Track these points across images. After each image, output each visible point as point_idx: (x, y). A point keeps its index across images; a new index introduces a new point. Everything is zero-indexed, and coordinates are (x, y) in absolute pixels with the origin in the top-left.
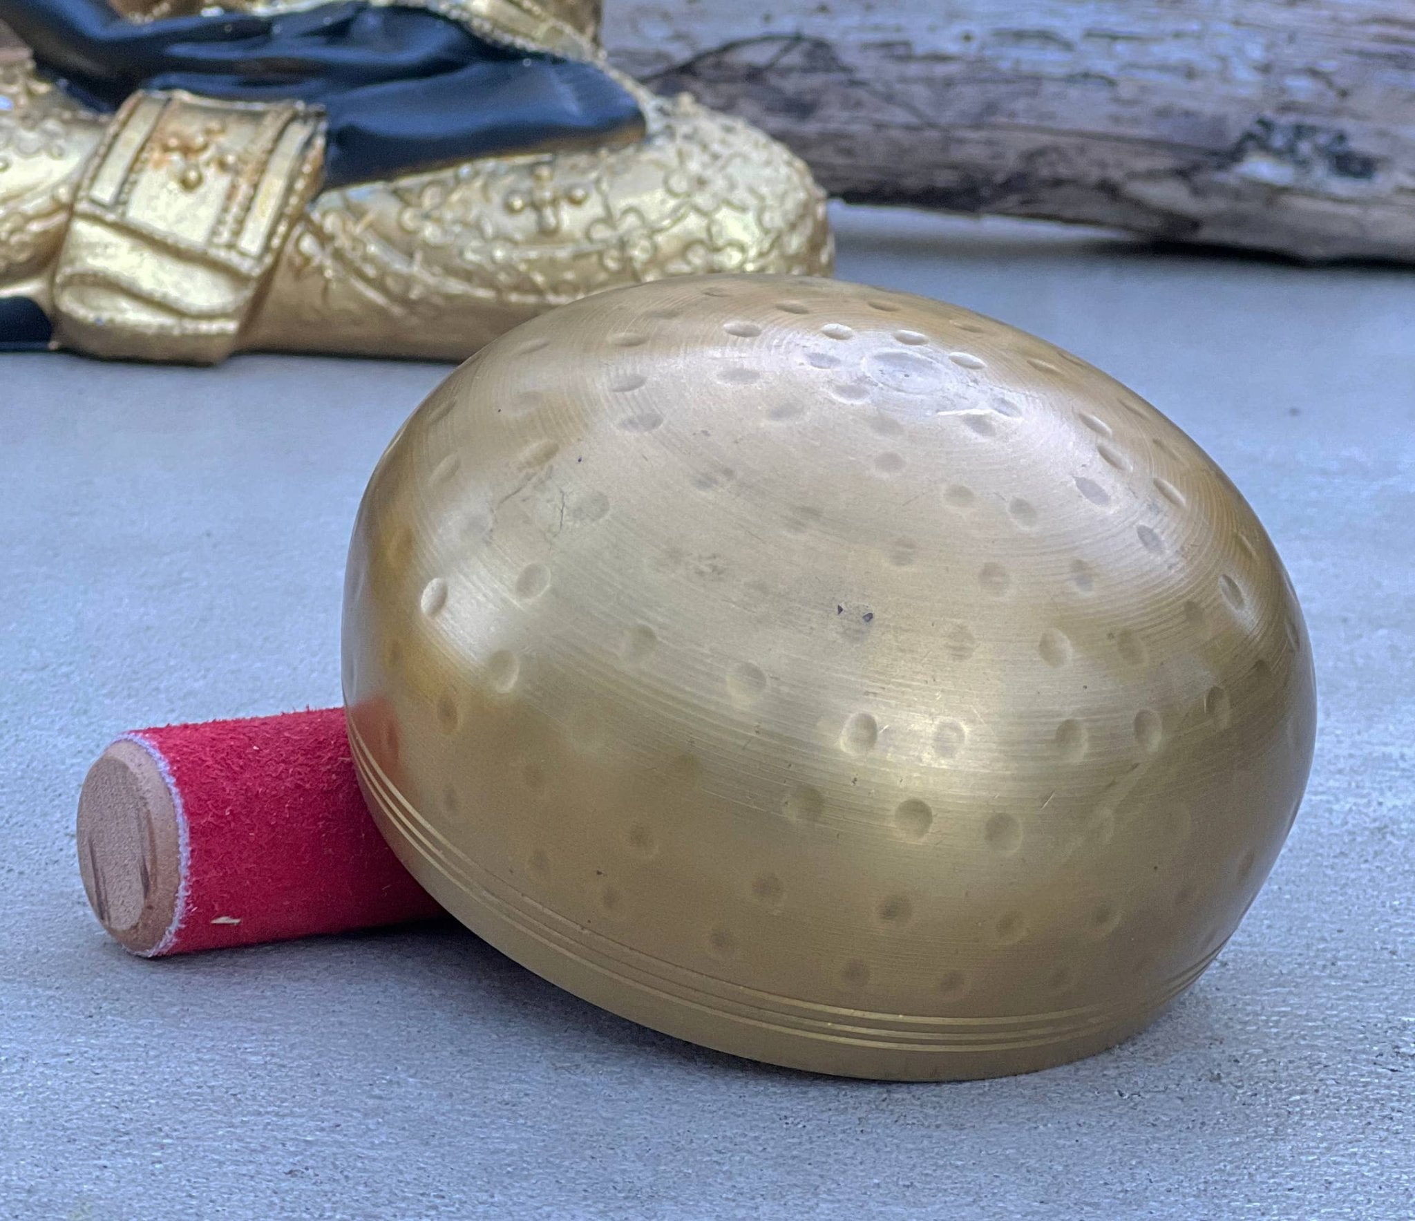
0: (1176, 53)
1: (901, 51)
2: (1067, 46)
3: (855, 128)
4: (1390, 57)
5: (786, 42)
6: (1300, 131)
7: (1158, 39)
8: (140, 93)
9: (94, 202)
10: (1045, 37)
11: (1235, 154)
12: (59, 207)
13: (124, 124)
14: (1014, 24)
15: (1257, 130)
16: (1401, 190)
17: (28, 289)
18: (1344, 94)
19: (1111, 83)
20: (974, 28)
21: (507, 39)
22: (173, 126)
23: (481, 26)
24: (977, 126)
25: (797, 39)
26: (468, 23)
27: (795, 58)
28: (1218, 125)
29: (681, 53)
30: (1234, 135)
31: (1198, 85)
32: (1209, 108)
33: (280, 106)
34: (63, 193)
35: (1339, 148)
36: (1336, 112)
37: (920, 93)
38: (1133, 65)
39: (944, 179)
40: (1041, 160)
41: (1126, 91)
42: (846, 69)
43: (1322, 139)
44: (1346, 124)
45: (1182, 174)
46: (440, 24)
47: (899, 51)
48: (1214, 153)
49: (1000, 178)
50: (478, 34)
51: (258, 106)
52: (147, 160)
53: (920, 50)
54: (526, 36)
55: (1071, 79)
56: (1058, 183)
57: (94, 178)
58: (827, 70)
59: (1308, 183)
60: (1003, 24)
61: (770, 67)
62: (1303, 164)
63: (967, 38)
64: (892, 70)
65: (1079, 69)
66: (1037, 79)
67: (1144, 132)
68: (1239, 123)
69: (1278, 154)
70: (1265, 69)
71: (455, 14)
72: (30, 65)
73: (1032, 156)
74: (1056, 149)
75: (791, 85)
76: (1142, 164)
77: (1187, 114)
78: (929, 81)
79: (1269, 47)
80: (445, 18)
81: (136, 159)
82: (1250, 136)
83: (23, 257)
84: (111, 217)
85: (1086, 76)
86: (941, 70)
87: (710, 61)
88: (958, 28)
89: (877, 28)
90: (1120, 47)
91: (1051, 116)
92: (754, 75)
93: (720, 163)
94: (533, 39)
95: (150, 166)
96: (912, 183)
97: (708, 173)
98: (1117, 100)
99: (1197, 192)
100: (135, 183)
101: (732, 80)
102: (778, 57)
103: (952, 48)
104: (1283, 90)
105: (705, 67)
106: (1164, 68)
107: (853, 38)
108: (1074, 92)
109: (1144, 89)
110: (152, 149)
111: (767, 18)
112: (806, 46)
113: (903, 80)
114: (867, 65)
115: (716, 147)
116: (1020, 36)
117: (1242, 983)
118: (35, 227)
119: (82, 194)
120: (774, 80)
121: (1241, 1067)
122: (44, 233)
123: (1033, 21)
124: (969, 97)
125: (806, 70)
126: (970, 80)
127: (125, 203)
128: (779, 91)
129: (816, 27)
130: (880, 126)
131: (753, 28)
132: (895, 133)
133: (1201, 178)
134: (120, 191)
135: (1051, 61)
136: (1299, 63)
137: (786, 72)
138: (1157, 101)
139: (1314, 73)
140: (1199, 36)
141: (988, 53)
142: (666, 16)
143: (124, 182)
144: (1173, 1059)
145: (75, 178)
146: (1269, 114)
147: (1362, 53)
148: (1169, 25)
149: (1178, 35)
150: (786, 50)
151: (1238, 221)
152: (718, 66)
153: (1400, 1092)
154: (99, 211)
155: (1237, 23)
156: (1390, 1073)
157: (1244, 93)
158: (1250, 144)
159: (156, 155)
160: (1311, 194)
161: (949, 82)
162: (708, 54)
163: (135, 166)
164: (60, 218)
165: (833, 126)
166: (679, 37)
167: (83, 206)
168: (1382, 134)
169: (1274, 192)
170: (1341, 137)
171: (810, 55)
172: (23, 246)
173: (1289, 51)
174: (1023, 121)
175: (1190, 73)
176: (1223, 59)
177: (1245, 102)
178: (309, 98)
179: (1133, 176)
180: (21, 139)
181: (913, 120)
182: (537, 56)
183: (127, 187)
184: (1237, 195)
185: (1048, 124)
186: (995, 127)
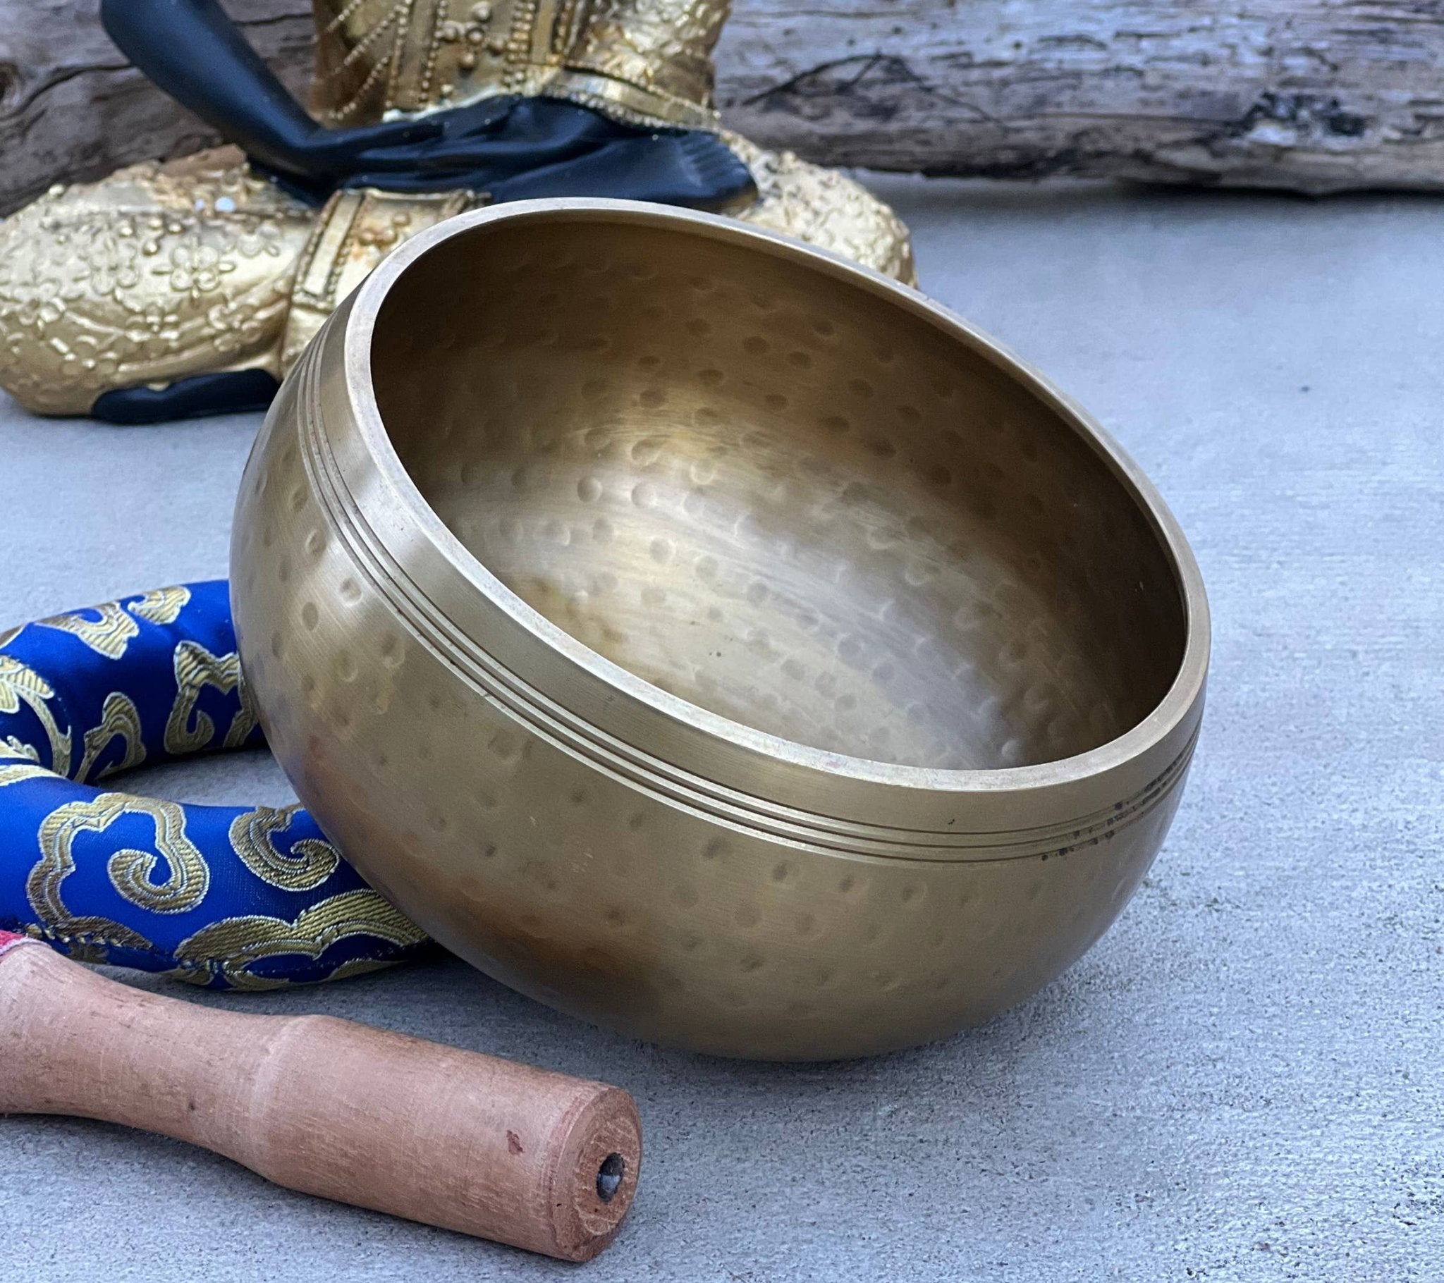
0: (1193, 44)
1: (964, 60)
2: (1101, 46)
3: (929, 124)
4: (1372, 33)
5: (868, 62)
6: (1299, 101)
7: (1178, 35)
8: (338, 193)
9: (307, 293)
10: (1082, 40)
11: (1247, 124)
12: (278, 296)
13: (327, 224)
14: (1056, 31)
15: (1264, 102)
16: (1387, 141)
17: (261, 361)
18: (1335, 68)
19: (1139, 74)
20: (1023, 37)
21: (637, 119)
22: (367, 222)
23: (615, 113)
24: (1030, 117)
25: (878, 57)
26: (604, 110)
27: (876, 73)
28: (1230, 101)
29: (782, 76)
30: (1245, 108)
31: (1212, 70)
32: (1222, 87)
33: (455, 195)
34: (281, 286)
35: (1334, 113)
36: (1330, 84)
37: (982, 94)
38: (1156, 58)
39: (1006, 157)
40: (1085, 139)
41: (1151, 79)
42: (917, 79)
43: (1319, 106)
44: (1339, 92)
45: (1202, 142)
46: (581, 112)
47: (960, 60)
48: (1228, 124)
49: (1051, 154)
50: (613, 118)
51: (436, 196)
52: (348, 254)
53: (978, 58)
54: (652, 115)
55: (1106, 73)
56: (1100, 154)
57: (306, 273)
58: (904, 80)
59: (1309, 142)
60: (1047, 32)
61: (855, 81)
62: (1303, 127)
63: (1018, 46)
64: (957, 77)
65: (1112, 64)
66: (1078, 75)
67: (1170, 111)
68: (1249, 98)
69: (1281, 121)
70: (1268, 52)
71: (592, 104)
72: (246, 166)
73: (1078, 136)
74: (1098, 130)
75: (874, 94)
76: (1168, 137)
77: (1204, 94)
78: (988, 83)
79: (1269, 34)
80: (584, 107)
81: (339, 255)
82: (1258, 108)
83: (254, 339)
84: (321, 305)
85: (1118, 69)
86: (997, 74)
87: (807, 80)
88: (1010, 38)
89: (942, 43)
90: (1145, 44)
91: (1091, 104)
92: (844, 88)
93: (821, 219)
94: (659, 118)
95: (350, 259)
96: (980, 160)
97: (811, 231)
98: (1145, 87)
99: (1216, 154)
100: (339, 275)
101: (826, 94)
102: (862, 73)
103: (1006, 55)
104: (1284, 69)
105: (802, 86)
106: (1182, 58)
107: (923, 53)
108: (1109, 84)
109: (1167, 77)
110: (352, 245)
111: (851, 42)
112: (884, 63)
113: (967, 84)
114: (936, 74)
115: (816, 204)
116: (1061, 41)
117: (1284, 1125)
118: (262, 315)
119: (297, 287)
120: (860, 92)
121: (1286, 1230)
122: (269, 319)
123: (1072, 27)
124: (1022, 93)
125: (885, 82)
126: (1023, 80)
127: (333, 292)
128: (864, 99)
129: (893, 46)
130: (950, 122)
131: (841, 52)
132: (963, 127)
133: (1219, 145)
134: (329, 283)
135: (1089, 59)
136: (1297, 44)
137: (870, 84)
138: (1179, 86)
139: (1309, 52)
140: (1211, 29)
141: (1036, 56)
142: (767, 48)
143: (331, 274)
144: (1230, 1225)
145: (291, 272)
146: (1272, 89)
147: (1349, 32)
148: (1185, 23)
149: (1193, 30)
150: (869, 67)
151: (1252, 172)
152: (813, 83)
153: (1414, 1248)
154: (312, 301)
155: (1241, 16)
156: (1406, 1226)
157: (1249, 73)
158: (1259, 115)
159: (356, 248)
160: (1312, 150)
161: (1005, 83)
162: (804, 75)
163: (339, 259)
164: (282, 305)
165: (912, 124)
166: (780, 63)
167: (299, 298)
168: (1369, 98)
169: (1280, 152)
170: (1335, 103)
171: (888, 70)
172: (253, 331)
173: (1287, 35)
174: (1067, 109)
175: (1205, 61)
176: (1232, 47)
177: (1251, 80)
178: (477, 187)
179: (1162, 146)
180: (243, 242)
181: (977, 116)
182: (663, 131)
183: (334, 279)
184: (1249, 154)
185: (1088, 110)
186: (1044, 116)
